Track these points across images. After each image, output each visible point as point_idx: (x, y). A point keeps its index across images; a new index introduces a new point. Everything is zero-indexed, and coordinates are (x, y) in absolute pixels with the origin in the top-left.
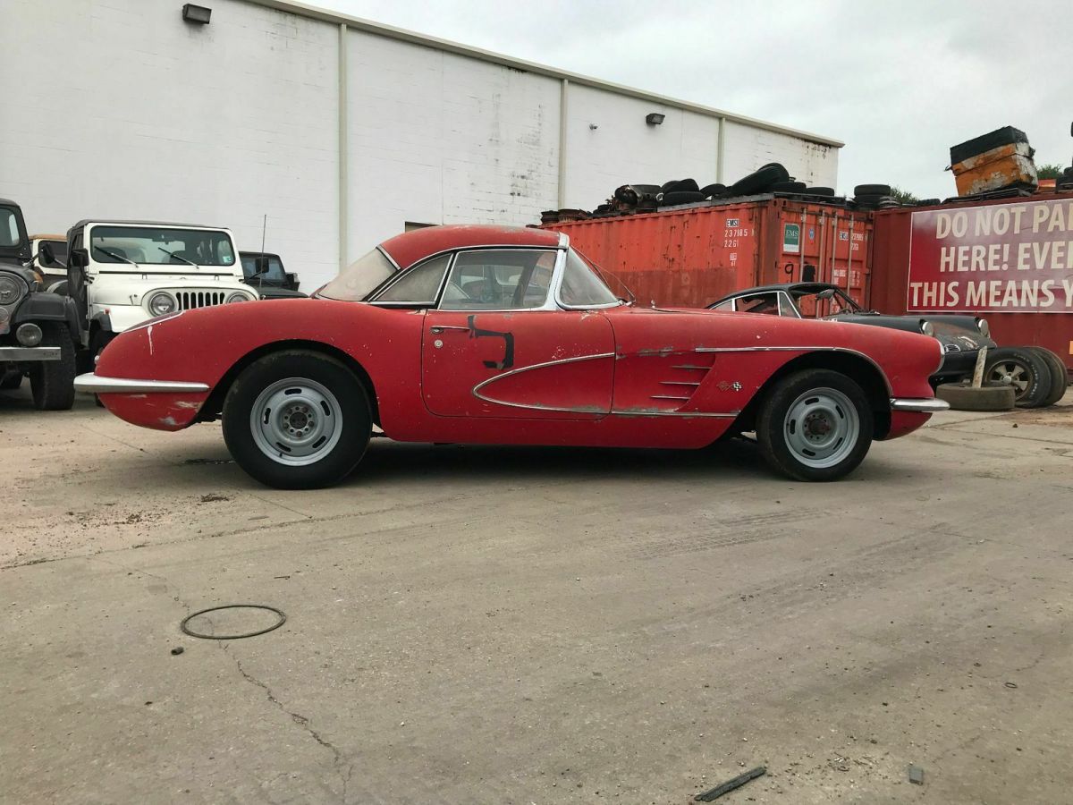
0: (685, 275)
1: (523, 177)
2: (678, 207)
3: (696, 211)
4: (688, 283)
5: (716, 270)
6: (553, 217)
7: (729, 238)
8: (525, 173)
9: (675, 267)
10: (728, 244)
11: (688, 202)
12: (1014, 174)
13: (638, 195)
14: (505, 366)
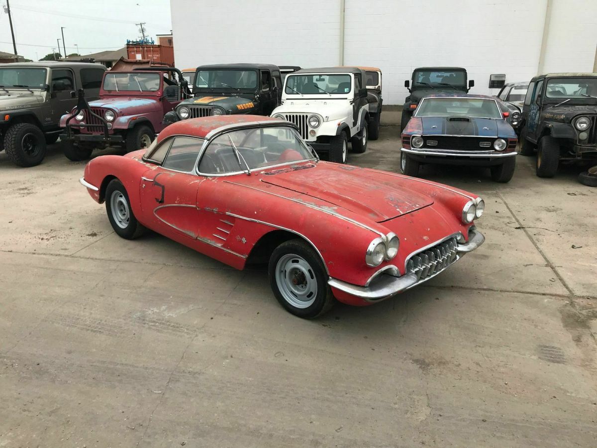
14: (162, 202)
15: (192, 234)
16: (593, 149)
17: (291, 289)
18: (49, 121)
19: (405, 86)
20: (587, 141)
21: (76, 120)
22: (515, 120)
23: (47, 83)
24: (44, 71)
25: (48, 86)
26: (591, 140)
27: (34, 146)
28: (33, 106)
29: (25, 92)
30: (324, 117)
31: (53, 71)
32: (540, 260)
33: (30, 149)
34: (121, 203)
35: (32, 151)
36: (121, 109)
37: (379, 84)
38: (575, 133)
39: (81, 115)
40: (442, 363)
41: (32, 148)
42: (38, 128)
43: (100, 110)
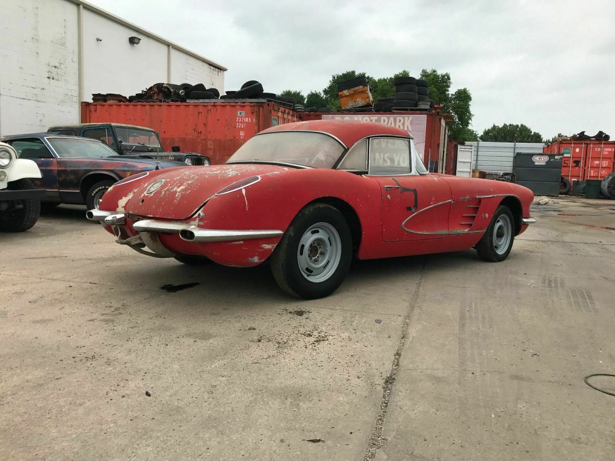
0: (209, 143)
1: (55, 67)
2: (201, 101)
3: (216, 104)
4: (212, 147)
5: (231, 140)
6: (101, 98)
7: (239, 122)
8: (57, 65)
9: (203, 137)
10: (239, 126)
11: (209, 99)
12: (367, 100)
13: (172, 90)
14: (414, 209)
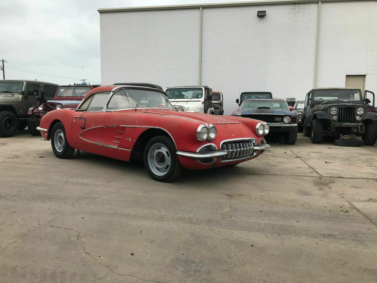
14: (84, 128)
15: (101, 144)
16: (341, 125)
17: (156, 166)
18: (21, 112)
19: (237, 102)
20: (337, 121)
21: (38, 110)
22: (300, 118)
23: (23, 90)
24: (22, 84)
25: (24, 92)
26: (340, 120)
27: (10, 126)
28: (13, 102)
29: (9, 95)
30: (186, 108)
31: (27, 84)
32: (306, 166)
33: (8, 127)
34: (60, 137)
35: (9, 128)
36: (66, 104)
37: (221, 100)
38: (330, 116)
39: (42, 107)
40: (241, 195)
41: (9, 126)
42: (14, 115)
43: (53, 104)
